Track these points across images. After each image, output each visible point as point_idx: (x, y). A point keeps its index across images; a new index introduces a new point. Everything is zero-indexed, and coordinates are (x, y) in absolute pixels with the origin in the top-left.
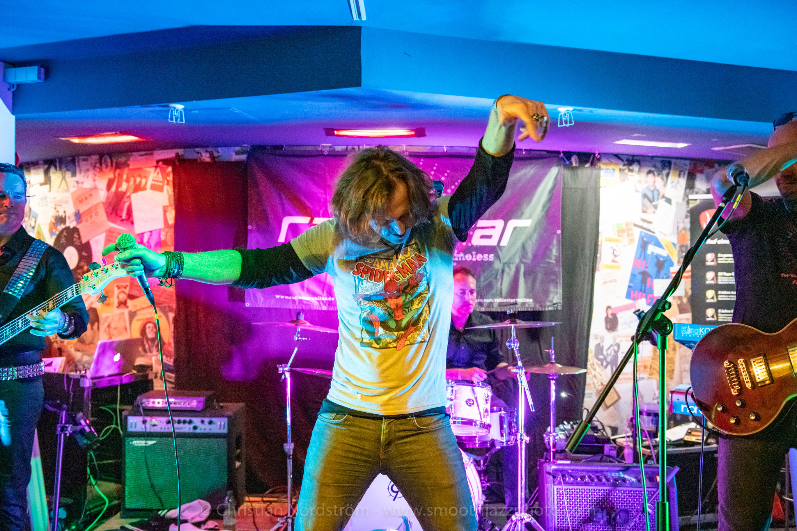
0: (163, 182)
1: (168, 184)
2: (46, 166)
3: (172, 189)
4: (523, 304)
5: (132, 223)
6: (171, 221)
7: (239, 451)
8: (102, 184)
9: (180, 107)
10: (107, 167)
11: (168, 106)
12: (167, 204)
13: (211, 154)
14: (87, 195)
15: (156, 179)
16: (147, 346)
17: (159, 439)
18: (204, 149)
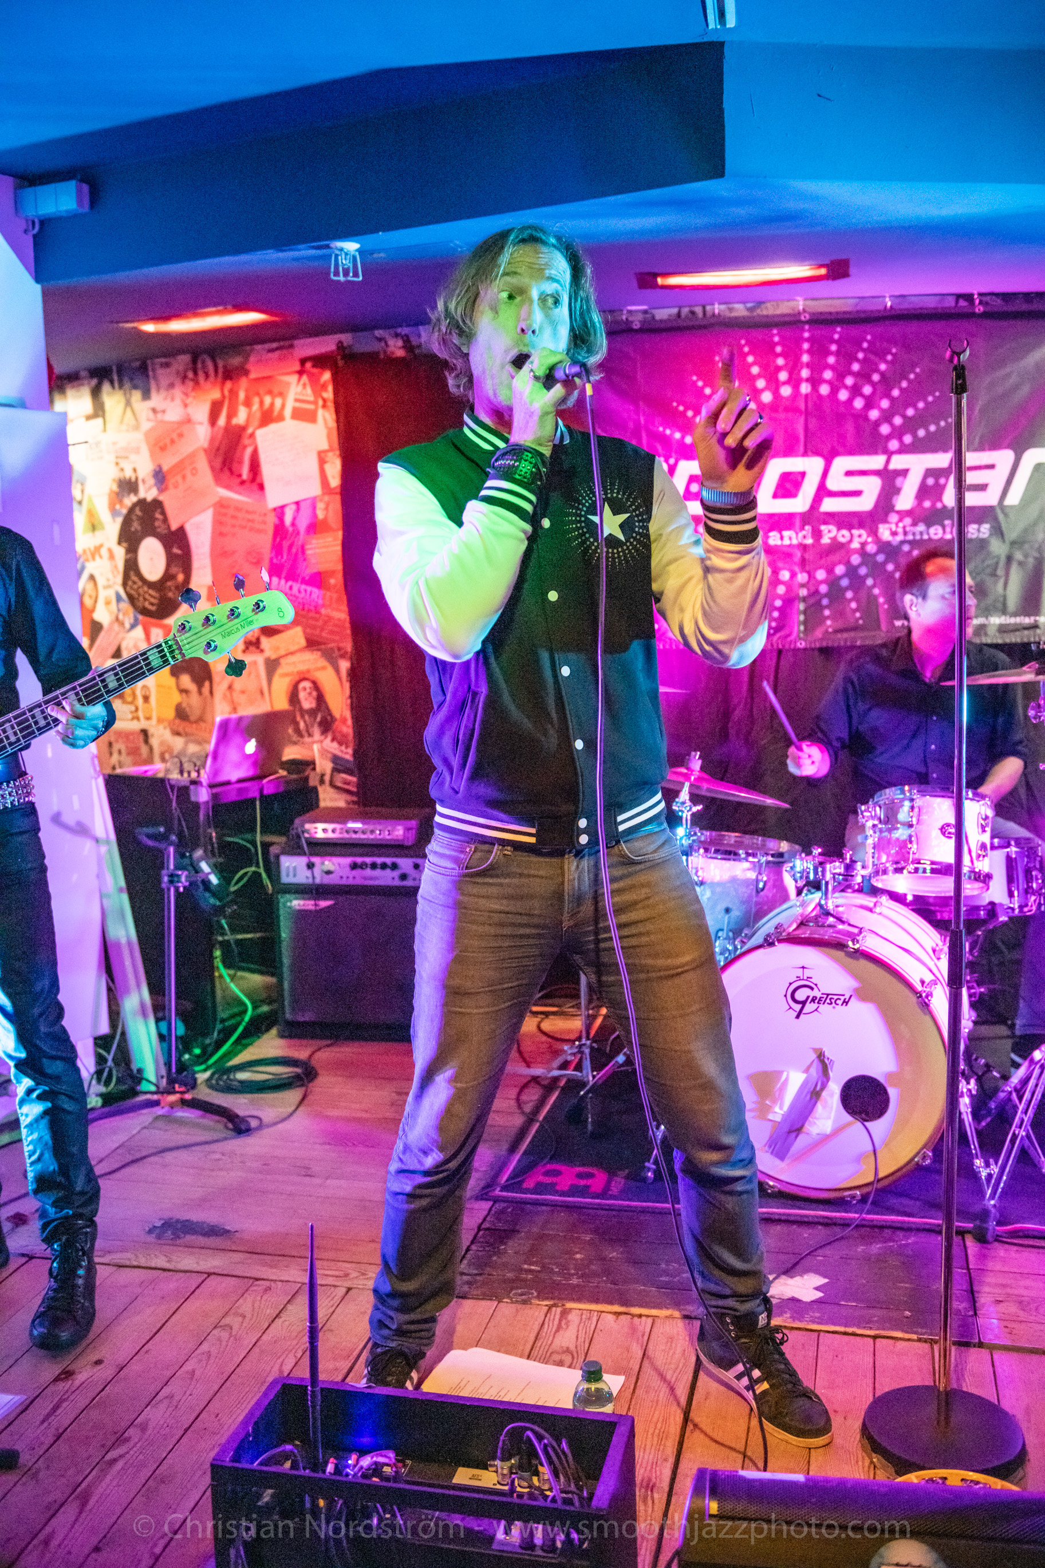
0: (315, 403)
1: (324, 406)
2: (94, 382)
3: (334, 416)
5: (261, 487)
6: (335, 481)
8: (201, 412)
9: (351, 246)
10: (207, 376)
11: (328, 247)
12: (325, 446)
13: (406, 340)
14: (174, 436)
15: (301, 397)
16: (302, 725)
17: (339, 896)
18: (392, 331)
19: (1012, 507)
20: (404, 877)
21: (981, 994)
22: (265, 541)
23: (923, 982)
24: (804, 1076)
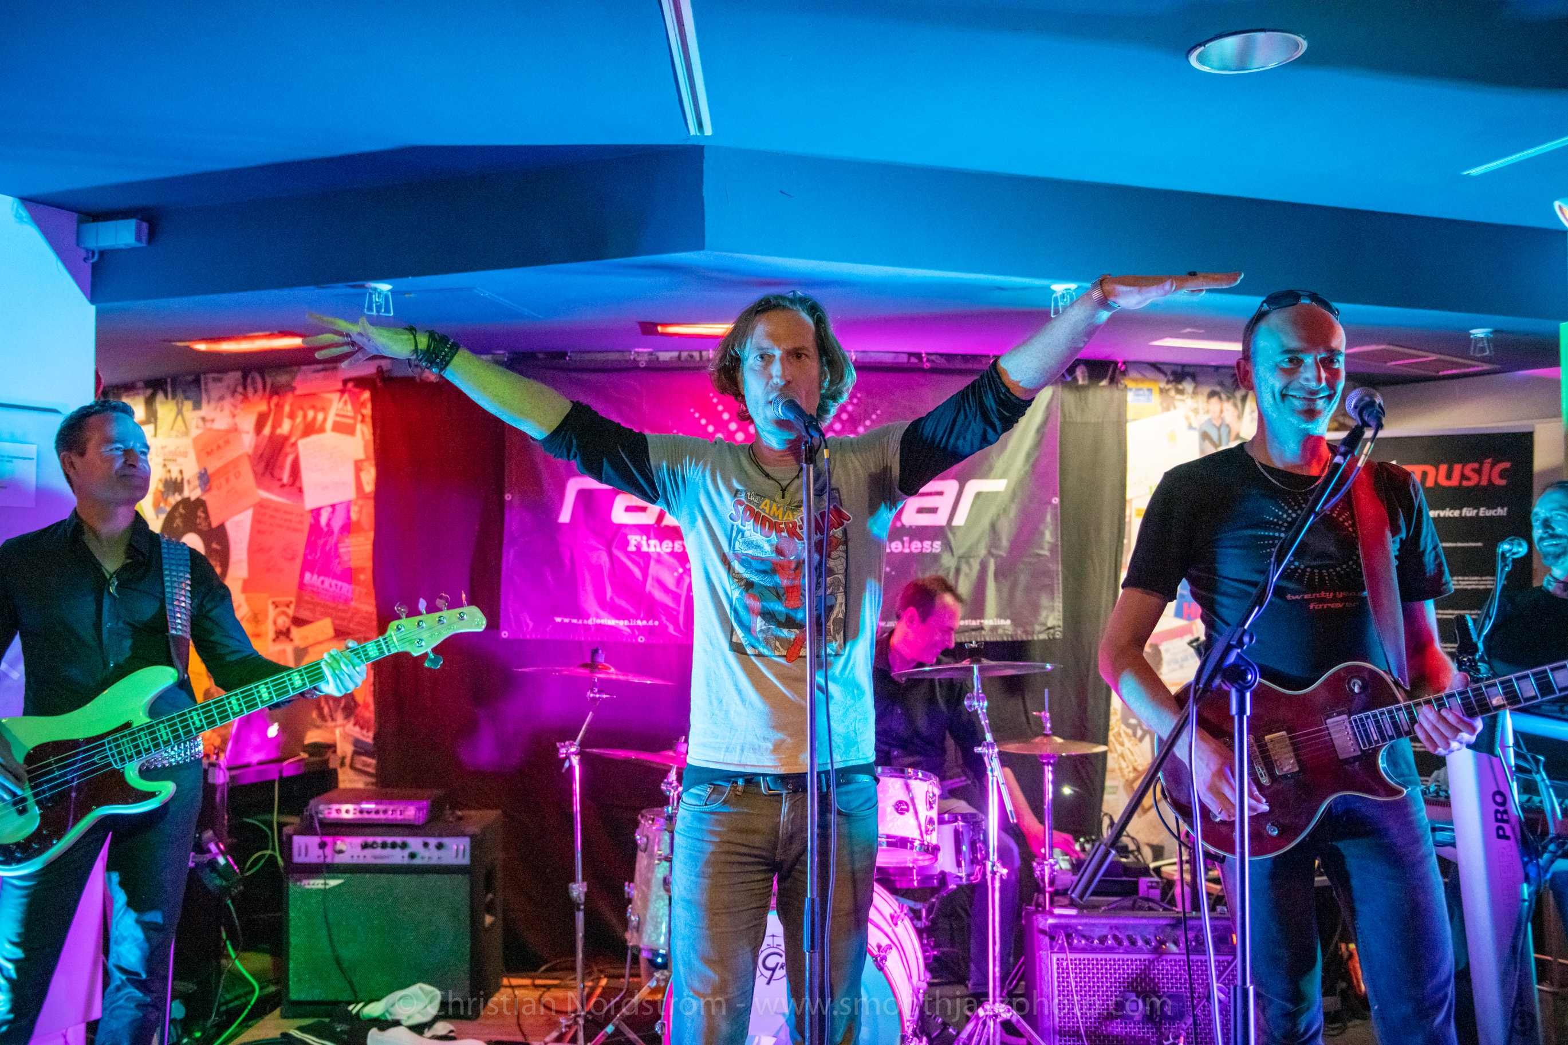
0: (355, 418)
1: (363, 421)
2: (149, 392)
3: (371, 430)
4: (994, 629)
5: (300, 490)
6: (369, 487)
7: (490, 896)
8: (247, 422)
9: (385, 287)
10: (256, 391)
11: (363, 286)
12: (361, 456)
14: (221, 442)
15: (342, 413)
16: (326, 710)
17: (348, 875)
19: (959, 527)
20: (412, 856)
21: (935, 956)
22: (300, 540)
23: (879, 947)
24: (774, 1040)
